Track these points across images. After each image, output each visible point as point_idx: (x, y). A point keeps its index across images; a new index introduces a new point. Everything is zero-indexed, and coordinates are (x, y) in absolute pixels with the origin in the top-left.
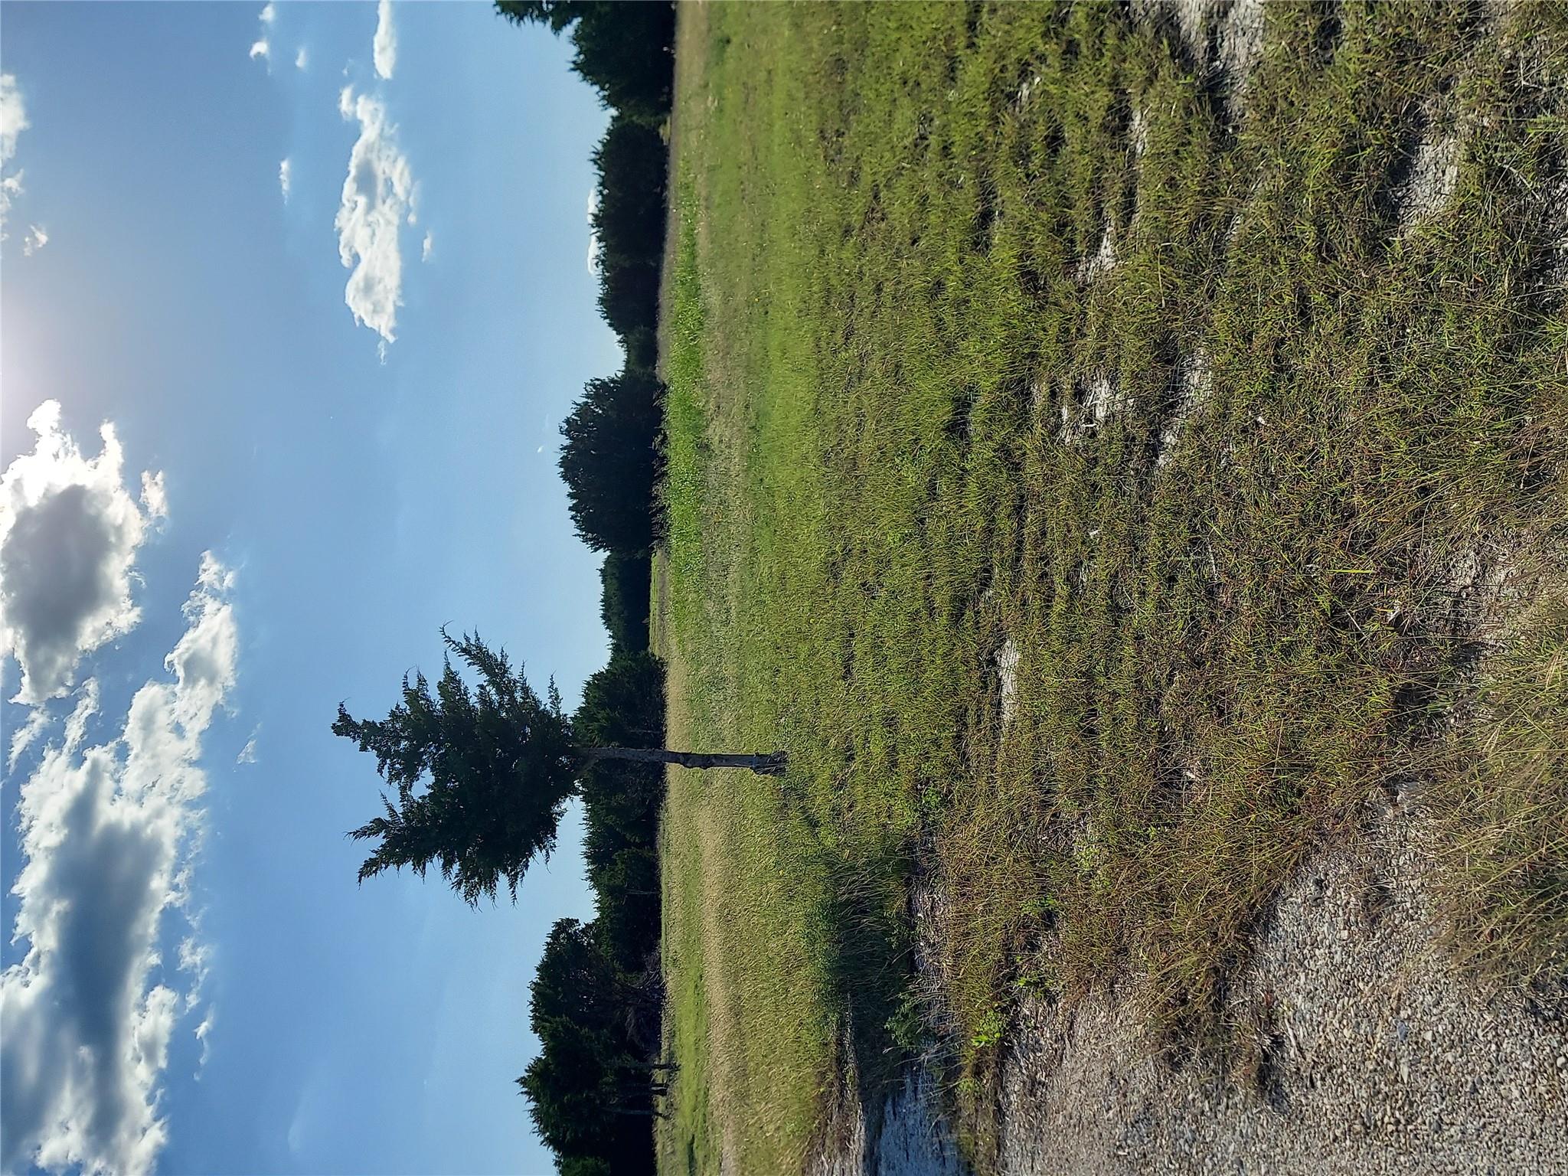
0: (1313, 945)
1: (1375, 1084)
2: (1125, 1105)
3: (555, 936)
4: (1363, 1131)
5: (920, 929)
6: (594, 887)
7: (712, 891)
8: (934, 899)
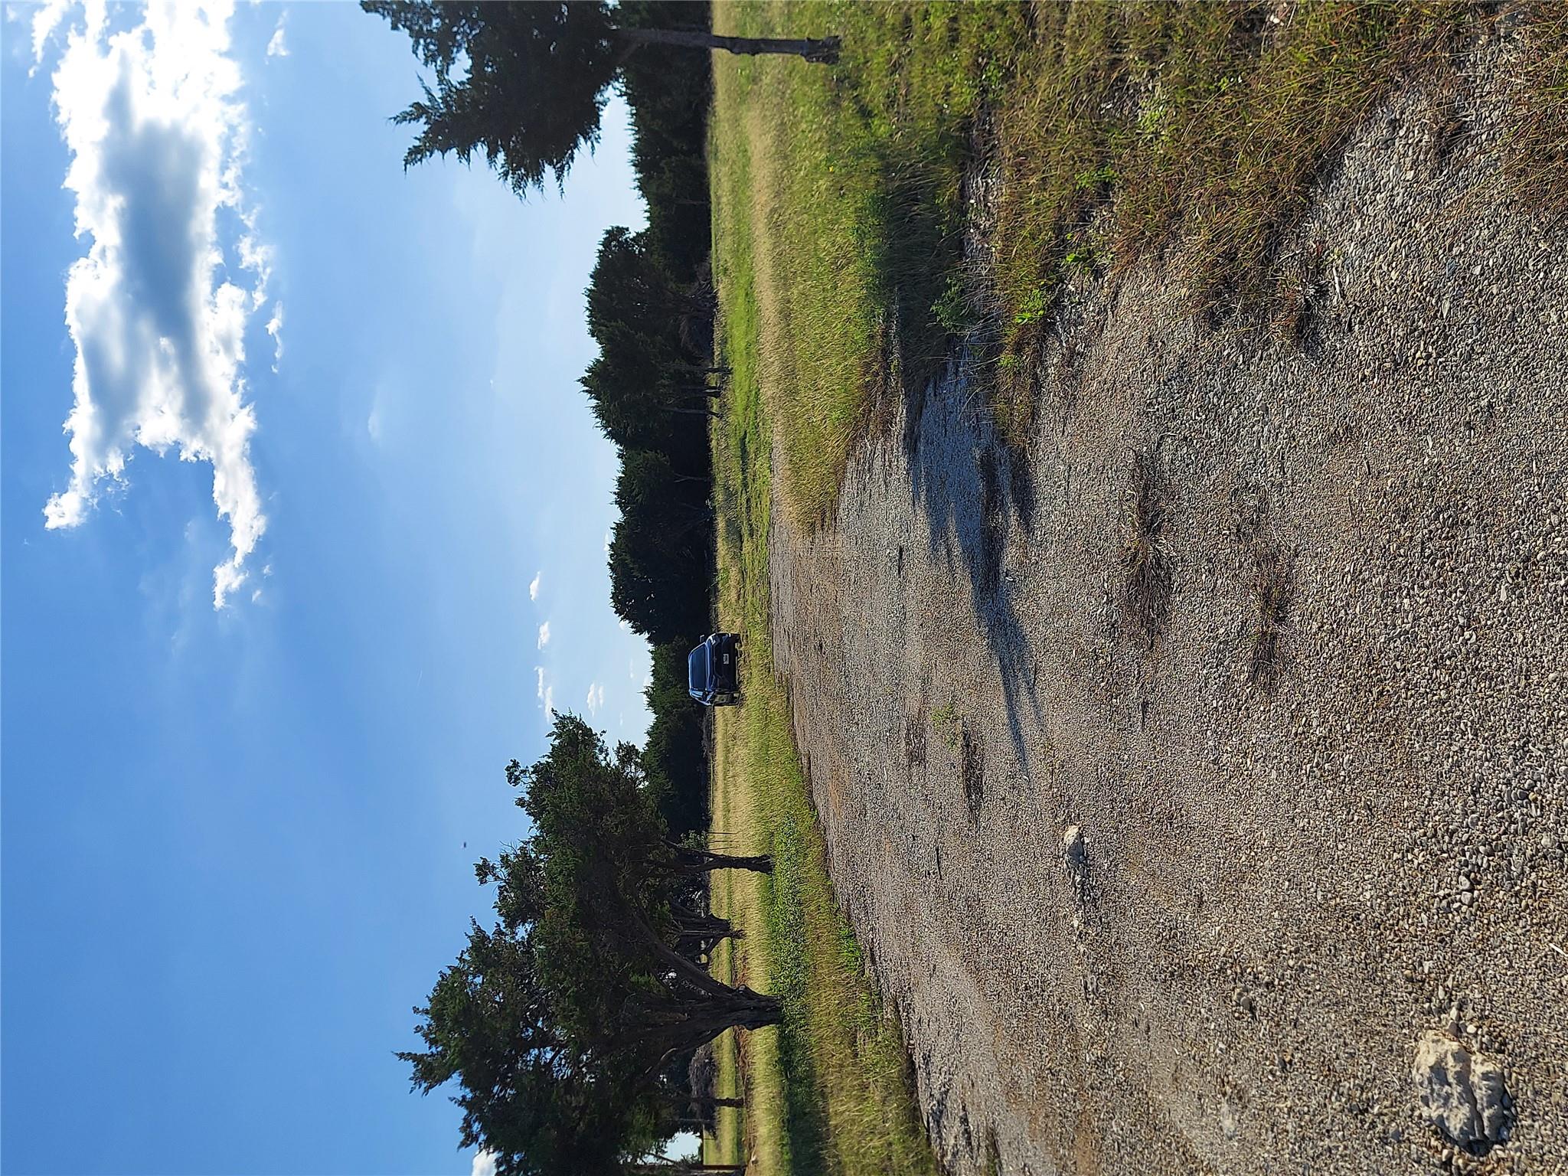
0: (1375, 189)
1: (1414, 322)
2: (1159, 366)
3: (606, 243)
4: (1393, 367)
5: (971, 216)
6: (643, 196)
7: (761, 197)
8: (987, 184)
